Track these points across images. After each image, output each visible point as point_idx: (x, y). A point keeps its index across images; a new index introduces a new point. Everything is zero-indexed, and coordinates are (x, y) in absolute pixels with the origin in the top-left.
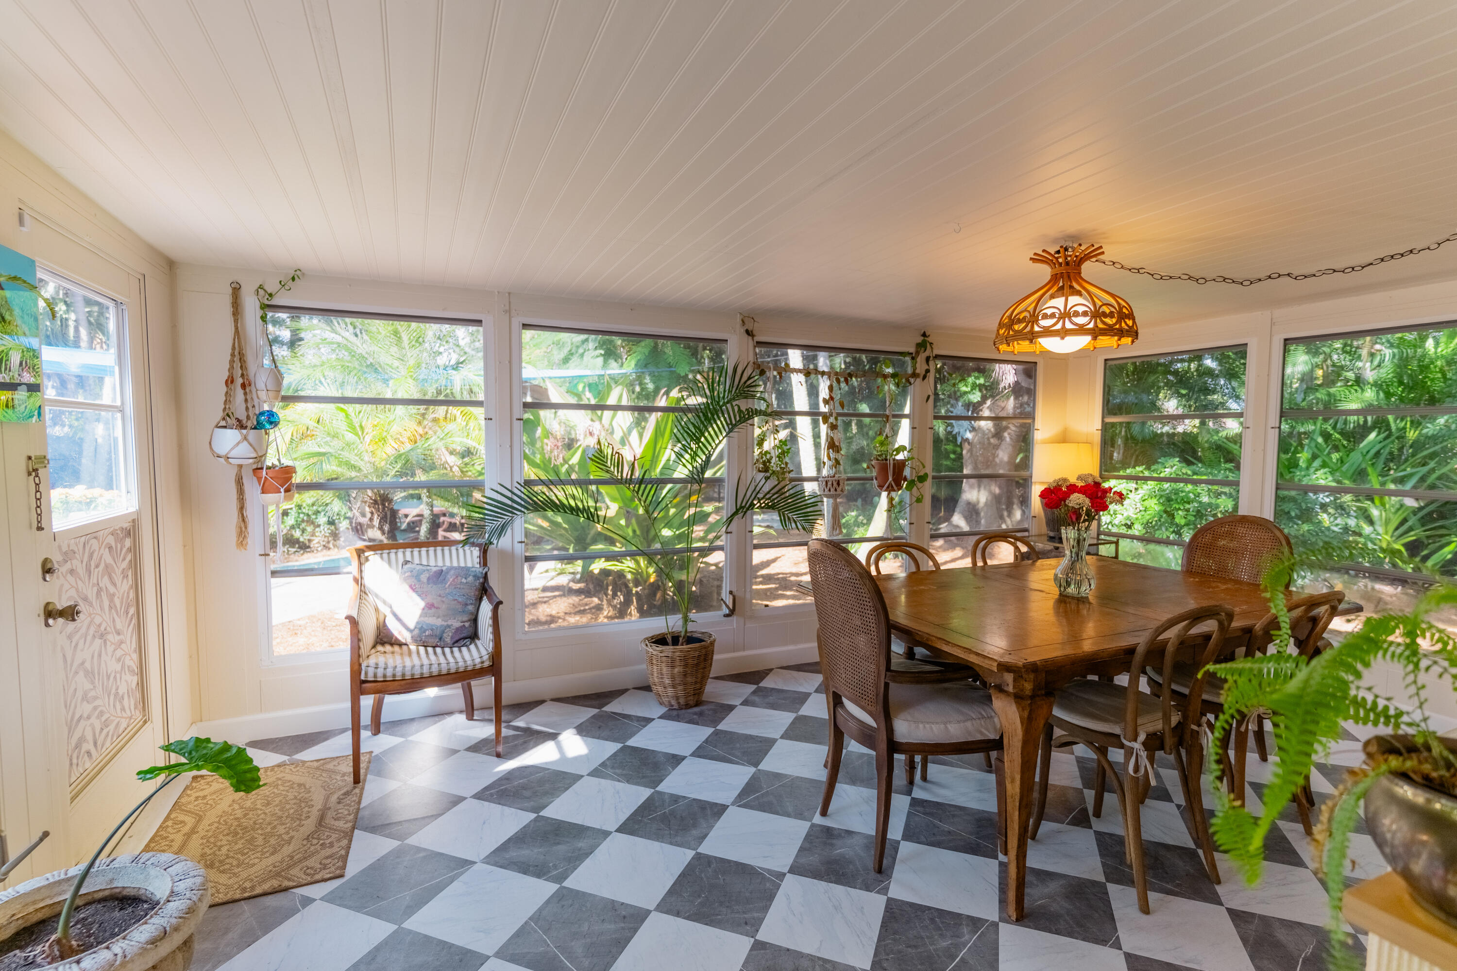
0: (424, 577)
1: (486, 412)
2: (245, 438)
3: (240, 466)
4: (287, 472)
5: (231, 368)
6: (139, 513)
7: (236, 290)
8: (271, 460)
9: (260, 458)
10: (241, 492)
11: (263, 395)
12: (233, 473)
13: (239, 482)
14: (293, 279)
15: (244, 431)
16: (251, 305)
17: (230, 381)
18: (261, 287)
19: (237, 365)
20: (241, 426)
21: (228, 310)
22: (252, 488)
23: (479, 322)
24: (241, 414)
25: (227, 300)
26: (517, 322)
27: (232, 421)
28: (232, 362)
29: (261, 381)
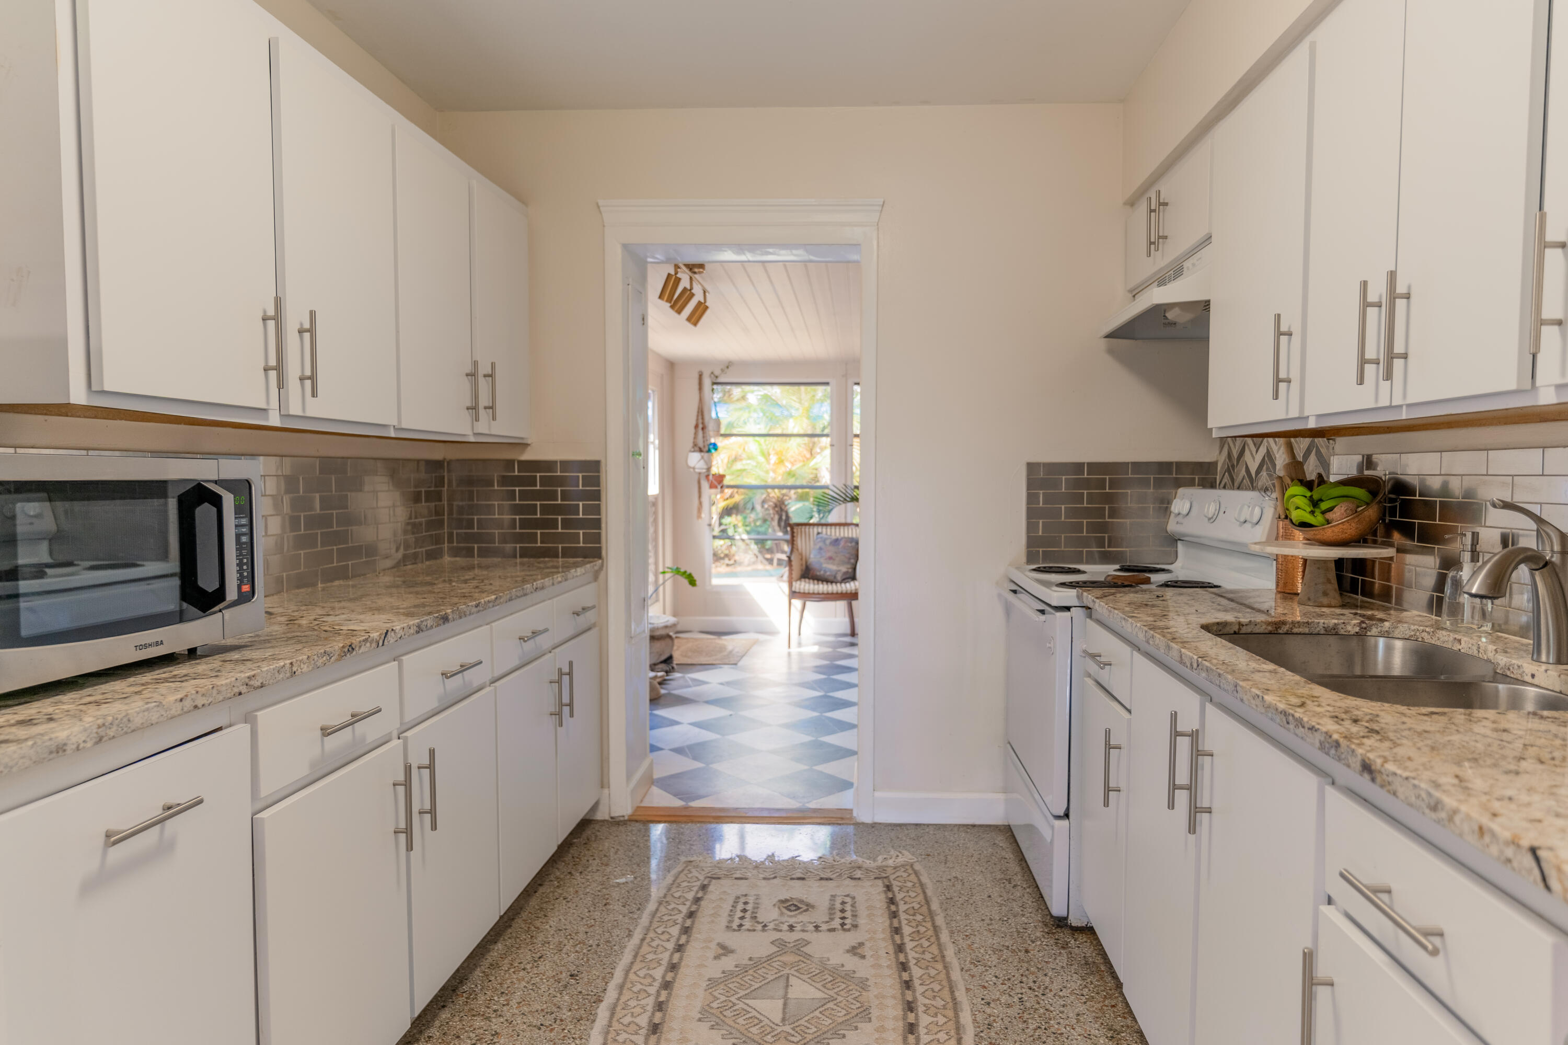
0: (828, 542)
1: (832, 441)
2: (702, 457)
3: (700, 473)
4: (720, 478)
5: (697, 420)
6: (658, 495)
7: (701, 376)
8: (714, 470)
9: (709, 469)
10: (700, 488)
11: (711, 433)
12: (696, 477)
13: (699, 483)
14: (728, 367)
15: (702, 454)
16: (707, 382)
17: (696, 427)
18: (712, 373)
19: (700, 417)
20: (701, 450)
21: (696, 387)
22: (705, 485)
23: (827, 384)
24: (701, 444)
25: (696, 382)
26: (850, 382)
27: (697, 449)
28: (698, 416)
29: (711, 426)
